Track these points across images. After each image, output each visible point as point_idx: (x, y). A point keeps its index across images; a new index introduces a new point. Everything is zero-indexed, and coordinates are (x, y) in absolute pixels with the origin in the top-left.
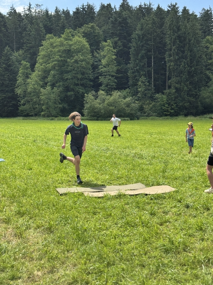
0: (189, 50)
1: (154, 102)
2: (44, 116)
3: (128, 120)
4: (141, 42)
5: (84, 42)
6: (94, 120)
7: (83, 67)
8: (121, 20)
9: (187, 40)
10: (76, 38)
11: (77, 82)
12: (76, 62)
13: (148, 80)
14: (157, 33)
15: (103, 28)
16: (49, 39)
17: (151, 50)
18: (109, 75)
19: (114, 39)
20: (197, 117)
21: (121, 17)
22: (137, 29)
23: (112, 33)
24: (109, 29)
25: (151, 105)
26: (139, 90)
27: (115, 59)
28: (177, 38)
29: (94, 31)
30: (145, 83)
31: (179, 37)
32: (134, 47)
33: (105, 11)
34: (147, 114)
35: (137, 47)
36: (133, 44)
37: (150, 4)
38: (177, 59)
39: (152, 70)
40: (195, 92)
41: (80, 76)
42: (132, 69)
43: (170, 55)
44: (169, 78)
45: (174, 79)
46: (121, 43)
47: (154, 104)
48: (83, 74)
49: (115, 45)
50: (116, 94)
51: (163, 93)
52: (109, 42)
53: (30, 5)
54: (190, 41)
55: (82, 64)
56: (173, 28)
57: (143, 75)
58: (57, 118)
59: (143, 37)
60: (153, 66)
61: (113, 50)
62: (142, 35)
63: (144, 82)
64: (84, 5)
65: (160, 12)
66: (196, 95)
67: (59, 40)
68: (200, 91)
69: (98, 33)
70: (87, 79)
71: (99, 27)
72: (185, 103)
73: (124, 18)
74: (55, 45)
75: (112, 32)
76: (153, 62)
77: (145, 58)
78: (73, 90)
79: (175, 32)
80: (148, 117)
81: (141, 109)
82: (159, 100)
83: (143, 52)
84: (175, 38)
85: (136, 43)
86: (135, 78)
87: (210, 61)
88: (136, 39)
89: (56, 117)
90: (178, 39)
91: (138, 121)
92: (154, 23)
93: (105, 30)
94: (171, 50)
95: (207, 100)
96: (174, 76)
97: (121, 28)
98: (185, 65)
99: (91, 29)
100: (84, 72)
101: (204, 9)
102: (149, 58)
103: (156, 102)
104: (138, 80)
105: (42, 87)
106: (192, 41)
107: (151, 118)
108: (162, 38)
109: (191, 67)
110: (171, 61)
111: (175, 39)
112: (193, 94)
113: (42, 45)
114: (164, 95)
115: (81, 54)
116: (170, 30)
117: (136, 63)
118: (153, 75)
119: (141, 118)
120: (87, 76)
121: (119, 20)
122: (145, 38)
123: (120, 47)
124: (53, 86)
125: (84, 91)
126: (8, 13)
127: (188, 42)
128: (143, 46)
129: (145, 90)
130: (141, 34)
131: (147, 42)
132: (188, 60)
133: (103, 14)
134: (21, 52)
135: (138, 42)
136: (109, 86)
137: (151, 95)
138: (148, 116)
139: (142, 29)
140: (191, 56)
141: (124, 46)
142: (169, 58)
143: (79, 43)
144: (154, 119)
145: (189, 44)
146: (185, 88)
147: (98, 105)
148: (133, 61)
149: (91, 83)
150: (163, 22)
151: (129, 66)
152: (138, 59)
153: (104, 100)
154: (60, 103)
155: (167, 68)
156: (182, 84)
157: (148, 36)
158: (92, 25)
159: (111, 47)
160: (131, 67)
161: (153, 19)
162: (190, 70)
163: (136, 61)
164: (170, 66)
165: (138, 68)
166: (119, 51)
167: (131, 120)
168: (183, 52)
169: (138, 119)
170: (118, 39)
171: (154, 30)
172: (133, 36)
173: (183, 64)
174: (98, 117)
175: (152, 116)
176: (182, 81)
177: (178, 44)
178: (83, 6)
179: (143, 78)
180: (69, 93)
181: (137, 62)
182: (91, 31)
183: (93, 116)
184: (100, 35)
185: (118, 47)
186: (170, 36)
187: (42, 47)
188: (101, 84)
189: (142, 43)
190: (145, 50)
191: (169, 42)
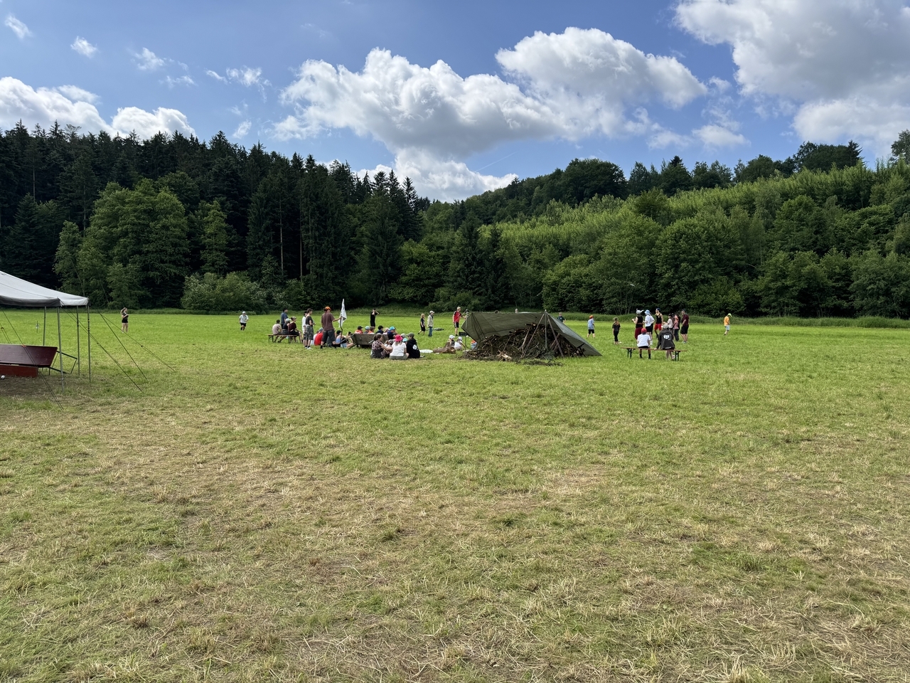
0: (332, 225)
1: (287, 290)
3: (253, 315)
4: (265, 208)
5: (175, 199)
6: (202, 314)
7: (175, 236)
9: (330, 212)
10: (162, 193)
12: (165, 227)
13: (277, 259)
14: (286, 198)
15: (199, 179)
16: (112, 189)
17: (279, 219)
18: (216, 250)
19: (221, 198)
22: (258, 190)
25: (283, 294)
26: (264, 272)
27: (225, 228)
29: (185, 183)
30: (273, 264)
31: (319, 207)
32: (255, 214)
34: (278, 306)
35: (259, 215)
36: (253, 210)
38: (317, 235)
39: (281, 247)
40: (341, 279)
42: (252, 244)
43: (307, 230)
46: (230, 204)
48: (175, 245)
49: (223, 207)
50: (232, 277)
52: (216, 203)
53: (56, 125)
54: (333, 214)
55: (174, 232)
56: (310, 195)
57: (269, 252)
58: (139, 311)
59: (267, 202)
60: (281, 241)
61: (224, 215)
62: (266, 198)
63: (271, 263)
66: (343, 283)
67: (133, 193)
68: (348, 278)
69: (192, 186)
70: (180, 253)
71: (191, 178)
72: (328, 293)
73: (234, 170)
74: (126, 200)
75: (216, 187)
76: (283, 236)
77: (272, 231)
78: (158, 269)
79: (313, 201)
81: (269, 298)
82: (293, 287)
83: (268, 222)
84: (314, 208)
85: (256, 208)
86: (257, 256)
88: (257, 204)
89: (136, 309)
90: (318, 210)
91: (267, 316)
92: (282, 184)
94: (308, 223)
95: (356, 290)
97: (230, 183)
98: (328, 245)
99: (181, 180)
102: (277, 230)
103: (290, 290)
104: (261, 260)
105: (105, 262)
106: (336, 215)
109: (336, 247)
110: (309, 237)
111: (314, 210)
112: (340, 282)
113: (99, 198)
114: (299, 281)
115: (171, 216)
116: (307, 197)
117: (257, 236)
118: (282, 254)
120: (181, 249)
122: (271, 203)
123: (229, 210)
124: (124, 261)
125: (177, 272)
127: (331, 215)
128: (267, 214)
129: (272, 273)
130: (264, 197)
131: (273, 209)
132: (332, 238)
134: (52, 203)
135: (261, 208)
136: (216, 266)
137: (282, 281)
139: (265, 191)
140: (335, 233)
141: (237, 209)
142: (306, 233)
143: (167, 200)
145: (332, 218)
146: (330, 274)
147: (206, 292)
148: (253, 232)
149: (188, 260)
151: (247, 239)
152: (260, 232)
153: (214, 286)
156: (325, 269)
157: (274, 200)
158: (181, 175)
159: (219, 211)
160: (251, 241)
162: (334, 250)
164: (308, 243)
165: (260, 243)
166: (230, 216)
167: (257, 314)
168: (325, 227)
169: (267, 313)
170: (225, 198)
171: (282, 194)
172: (253, 199)
173: (325, 243)
174: (208, 310)
176: (324, 264)
177: (318, 217)
179: (269, 258)
181: (259, 235)
182: (181, 182)
183: (199, 308)
184: (195, 190)
186: (307, 206)
188: (203, 263)
189: (266, 210)
190: (270, 219)
191: (306, 212)
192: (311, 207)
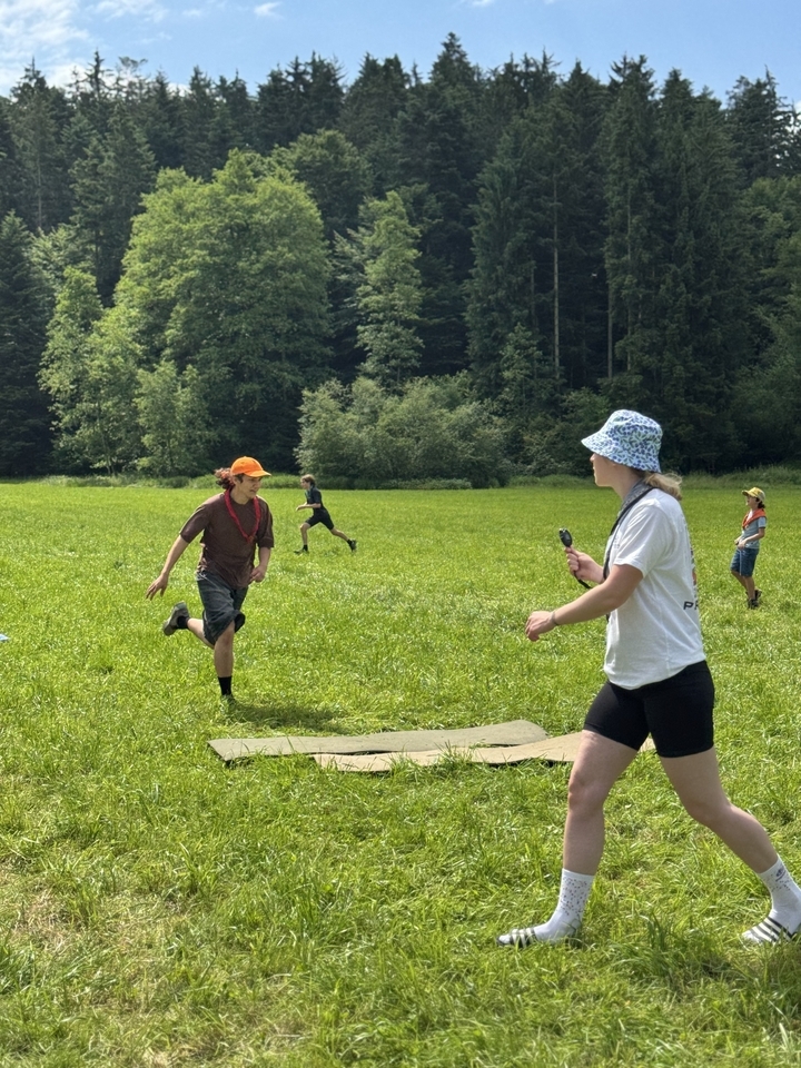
0: (690, 228)
1: (563, 420)
2: (148, 472)
3: (464, 488)
4: (515, 198)
5: (301, 196)
7: (295, 292)
8: (436, 116)
9: (685, 193)
10: (269, 184)
11: (271, 347)
12: (270, 270)
13: (541, 337)
14: (570, 165)
15: (373, 146)
16: (168, 187)
17: (551, 227)
18: (396, 321)
19: (413, 188)
20: (720, 475)
21: (438, 108)
22: (499, 153)
23: (403, 166)
24: (394, 151)
25: (552, 433)
26: (507, 374)
27: (417, 263)
28: (646, 185)
29: (336, 158)
30: (530, 351)
31: (655, 182)
33: (379, 86)
34: (535, 463)
35: (498, 219)
36: (483, 208)
37: (545, 59)
38: (646, 261)
39: (553, 302)
40: (713, 384)
41: (283, 324)
42: (479, 299)
43: (620, 250)
44: (620, 333)
45: (635, 336)
46: (437, 202)
47: (563, 430)
48: (295, 314)
49: (415, 210)
50: (420, 392)
51: (596, 389)
52: (395, 199)
53: (98, 60)
54: (694, 195)
55: (292, 282)
56: (631, 149)
57: (518, 319)
59: (521, 182)
60: (556, 287)
61: (410, 229)
62: (518, 172)
63: (526, 348)
64: (300, 61)
65: (582, 90)
66: (720, 395)
67: (206, 189)
68: (733, 380)
69: (353, 164)
70: (309, 334)
71: (354, 145)
72: (676, 426)
73: (448, 112)
74: (189, 207)
75: (403, 160)
76: (559, 271)
77: (529, 260)
78: (256, 375)
79: (640, 163)
80: (541, 476)
81: (514, 447)
82: (580, 412)
83: (521, 235)
84: (640, 185)
85: (492, 201)
86: (491, 332)
87: (770, 270)
88: (495, 190)
89: (194, 475)
90: (651, 190)
91: (503, 491)
92: (560, 129)
93: (377, 154)
94: (623, 229)
95: (759, 414)
96: (635, 323)
97: (438, 147)
98: (677, 286)
99: (325, 152)
100: (299, 310)
101: (743, 81)
102: (544, 260)
103: (570, 421)
104: (501, 341)
105: (140, 363)
106: (702, 198)
107: (549, 479)
108: (590, 185)
109: (700, 292)
110: (624, 269)
111: (640, 188)
112: (709, 392)
113: (143, 210)
114: (598, 394)
115: (286, 241)
116: (622, 155)
117: (493, 276)
118: (557, 322)
119: (513, 480)
120: (309, 322)
121: (431, 118)
122: (529, 185)
123: (432, 217)
124: (181, 360)
125: (300, 380)
126: (14, 90)
127: (688, 199)
128: (519, 214)
129: (526, 375)
130: (512, 170)
131: (535, 200)
132: (689, 265)
133: (370, 96)
134: (62, 234)
135: (503, 198)
136: (392, 363)
137: (552, 395)
138: (541, 472)
139: (516, 152)
140: (697, 251)
141: (451, 212)
142: (618, 258)
143: (280, 200)
144: (562, 483)
145: (690, 208)
146: (679, 369)
147: (352, 432)
148: (482, 268)
149: (328, 351)
150: (595, 125)
151: (467, 286)
152: (501, 263)
153: (374, 415)
154: (209, 426)
155: (611, 296)
156: (667, 355)
157: (539, 176)
158: (329, 138)
159: (402, 218)
160: (476, 292)
161: (557, 115)
162: (694, 301)
163: (495, 270)
164: (621, 287)
165: (501, 293)
166: (430, 231)
167: (476, 486)
168: (670, 237)
169: (503, 484)
171: (559, 156)
172: (484, 176)
173: (669, 280)
174: (356, 476)
175: (554, 472)
176: (665, 344)
177: (652, 209)
178: (297, 65)
179: (519, 334)
180: (244, 388)
181: (499, 273)
182: (325, 156)
184: (361, 173)
185: (425, 219)
186: (620, 179)
187: (141, 218)
188: (361, 355)
189: (516, 204)
190: (527, 228)
191: (617, 198)
192: (634, 181)
